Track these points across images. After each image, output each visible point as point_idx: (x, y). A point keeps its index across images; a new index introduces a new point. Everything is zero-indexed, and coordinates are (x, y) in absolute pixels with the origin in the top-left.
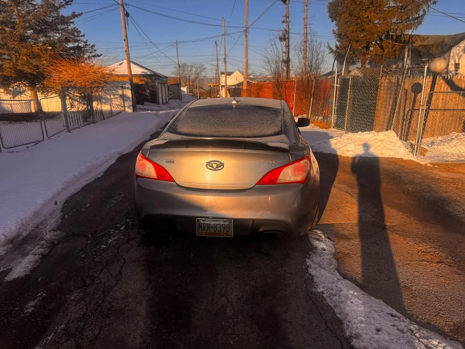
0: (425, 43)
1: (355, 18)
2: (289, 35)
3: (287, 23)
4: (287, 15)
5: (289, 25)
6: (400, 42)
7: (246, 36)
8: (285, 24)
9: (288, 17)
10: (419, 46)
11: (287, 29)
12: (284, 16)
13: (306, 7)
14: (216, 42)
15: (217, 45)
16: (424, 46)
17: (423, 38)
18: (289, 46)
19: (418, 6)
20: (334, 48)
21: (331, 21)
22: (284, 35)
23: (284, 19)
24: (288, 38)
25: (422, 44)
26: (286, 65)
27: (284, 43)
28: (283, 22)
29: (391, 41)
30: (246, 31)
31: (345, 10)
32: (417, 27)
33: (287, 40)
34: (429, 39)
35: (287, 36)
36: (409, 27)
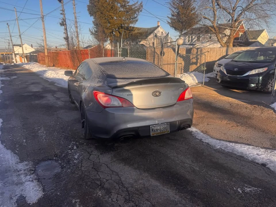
0: (139, 31)
1: (104, 15)
2: (66, 22)
3: (64, 15)
4: (63, 10)
5: (65, 16)
6: (128, 30)
7: (43, 21)
8: (62, 15)
9: (64, 11)
10: (137, 33)
11: (64, 19)
12: (61, 10)
13: (74, 6)
14: (7, 24)
15: (9, 26)
16: (139, 33)
17: (139, 29)
18: (67, 29)
19: (135, 12)
20: (94, 32)
21: (90, 16)
22: (63, 22)
23: (62, 12)
24: (66, 24)
25: (138, 32)
26: (67, 41)
27: (63, 27)
28: (61, 14)
29: (123, 30)
30: (43, 18)
31: (98, 10)
32: (136, 23)
33: (65, 25)
34: (141, 29)
35: (65, 23)
36: (132, 22)
